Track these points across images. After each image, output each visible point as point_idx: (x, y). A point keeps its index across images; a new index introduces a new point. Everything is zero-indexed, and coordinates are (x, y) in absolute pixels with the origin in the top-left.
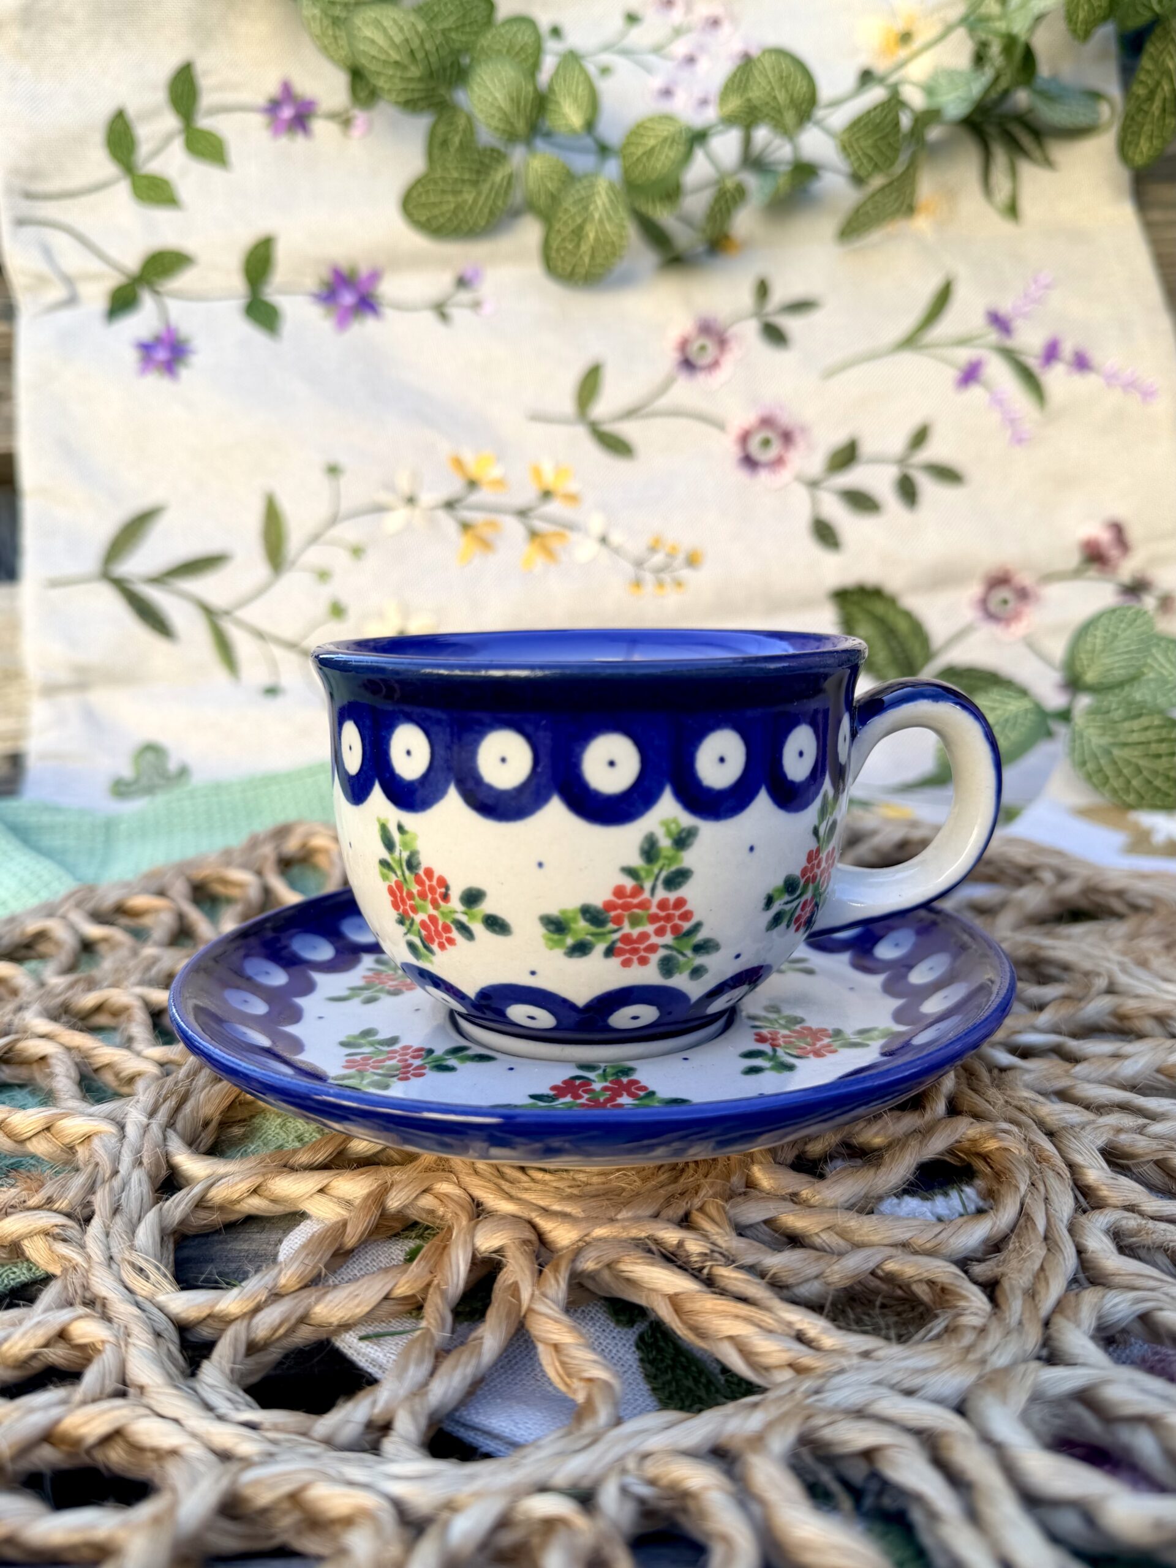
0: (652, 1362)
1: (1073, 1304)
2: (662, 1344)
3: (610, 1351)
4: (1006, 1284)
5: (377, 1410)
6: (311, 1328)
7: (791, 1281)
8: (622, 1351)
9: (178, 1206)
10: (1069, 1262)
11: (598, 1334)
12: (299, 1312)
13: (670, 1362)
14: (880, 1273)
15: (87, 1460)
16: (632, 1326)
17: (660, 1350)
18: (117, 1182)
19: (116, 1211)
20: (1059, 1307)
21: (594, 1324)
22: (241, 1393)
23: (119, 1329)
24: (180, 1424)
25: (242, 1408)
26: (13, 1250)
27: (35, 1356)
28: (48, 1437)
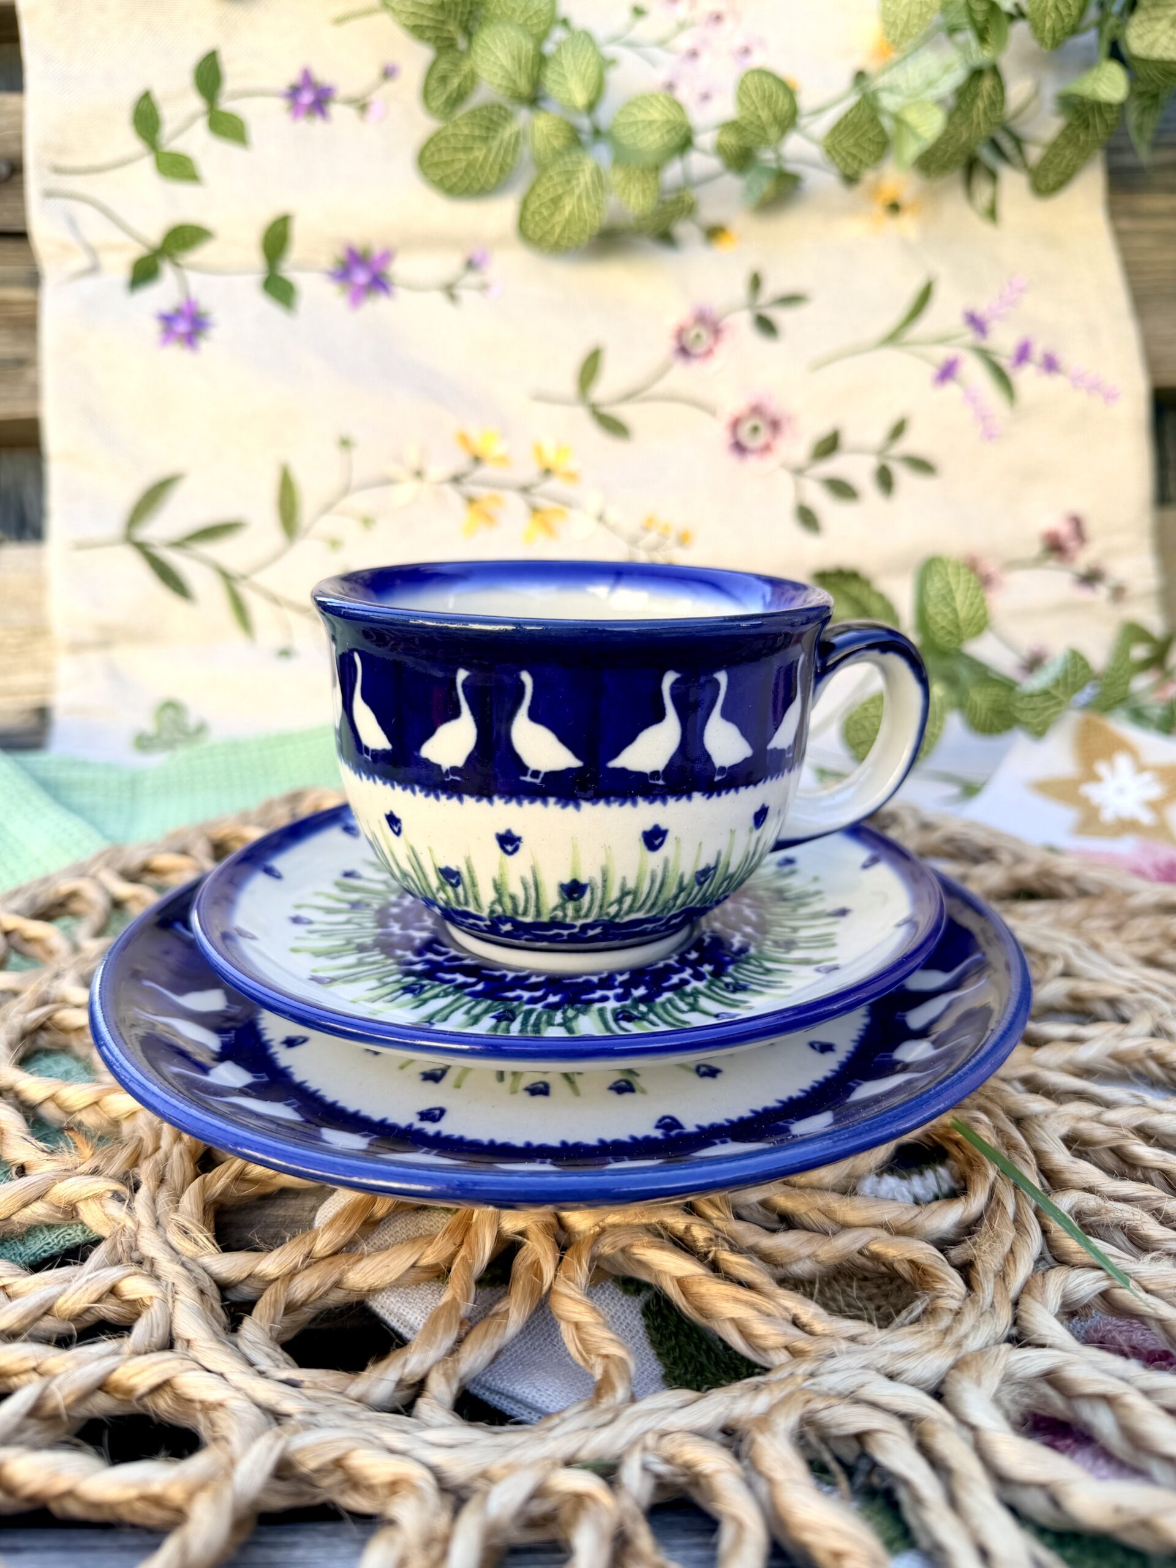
0: (657, 1329)
1: (1040, 1284)
2: (665, 1312)
3: (619, 1317)
4: (979, 1265)
5: (407, 1370)
6: (344, 1291)
7: (786, 1260)
8: (630, 1318)
9: (220, 1180)
10: (1035, 1243)
11: (608, 1301)
12: (335, 1277)
13: (673, 1329)
14: (867, 1253)
15: (139, 1409)
16: (639, 1295)
17: (664, 1318)
18: (160, 1155)
19: (162, 1181)
20: (1026, 1288)
21: (604, 1292)
22: (279, 1350)
23: (167, 1286)
24: (225, 1379)
25: (282, 1365)
26: (71, 1212)
27: (87, 1310)
28: (102, 1386)
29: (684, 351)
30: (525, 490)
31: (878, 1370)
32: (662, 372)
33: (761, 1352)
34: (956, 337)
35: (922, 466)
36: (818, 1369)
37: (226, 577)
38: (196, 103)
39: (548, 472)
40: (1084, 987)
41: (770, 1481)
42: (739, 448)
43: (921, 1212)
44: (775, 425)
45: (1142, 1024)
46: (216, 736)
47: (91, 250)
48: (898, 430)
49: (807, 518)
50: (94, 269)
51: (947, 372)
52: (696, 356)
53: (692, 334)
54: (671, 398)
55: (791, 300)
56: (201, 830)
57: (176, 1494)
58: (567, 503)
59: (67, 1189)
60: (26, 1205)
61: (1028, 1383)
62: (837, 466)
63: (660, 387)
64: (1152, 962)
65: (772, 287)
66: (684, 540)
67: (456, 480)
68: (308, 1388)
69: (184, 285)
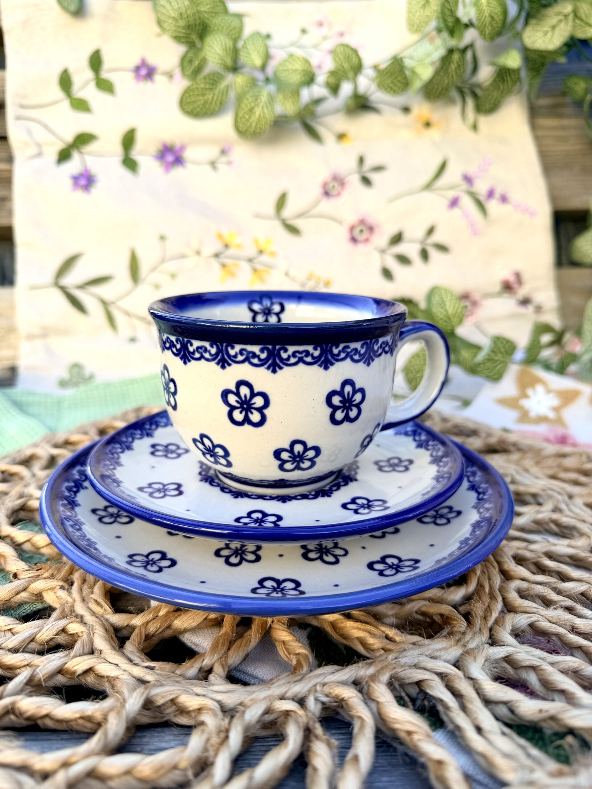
0: (314, 645)
1: (502, 621)
4: (473, 614)
5: (203, 664)
6: (171, 631)
10: (500, 605)
12: (168, 623)
14: (420, 612)
15: (77, 682)
16: (307, 629)
19: (84, 582)
20: (496, 622)
23: (90, 626)
24: (118, 666)
25: (145, 661)
26: (39, 596)
27: (51, 639)
28: (60, 671)
29: (327, 194)
30: (250, 260)
31: (427, 656)
32: (316, 203)
33: (371, 652)
34: (458, 186)
35: (442, 248)
36: (398, 656)
37: (105, 304)
38: (89, 74)
39: (261, 252)
40: (521, 489)
41: (378, 703)
42: (354, 240)
43: (446, 592)
44: (371, 229)
45: (548, 506)
46: (99, 379)
47: (39, 145)
48: (431, 231)
49: (387, 274)
50: (40, 154)
51: (454, 203)
52: (333, 196)
53: (331, 185)
54: (321, 216)
55: (378, 169)
56: (94, 425)
57: (98, 716)
58: (270, 267)
59: (38, 586)
60: (18, 593)
61: (496, 661)
62: (401, 249)
63: (316, 211)
64: (553, 477)
65: (369, 163)
66: (327, 284)
67: (217, 255)
68: (158, 670)
69: (83, 162)
